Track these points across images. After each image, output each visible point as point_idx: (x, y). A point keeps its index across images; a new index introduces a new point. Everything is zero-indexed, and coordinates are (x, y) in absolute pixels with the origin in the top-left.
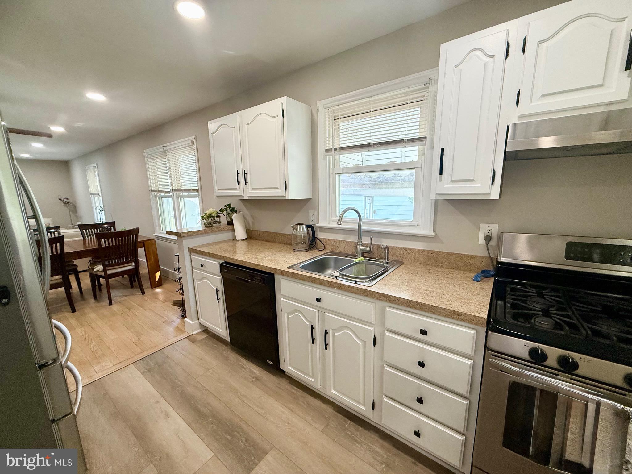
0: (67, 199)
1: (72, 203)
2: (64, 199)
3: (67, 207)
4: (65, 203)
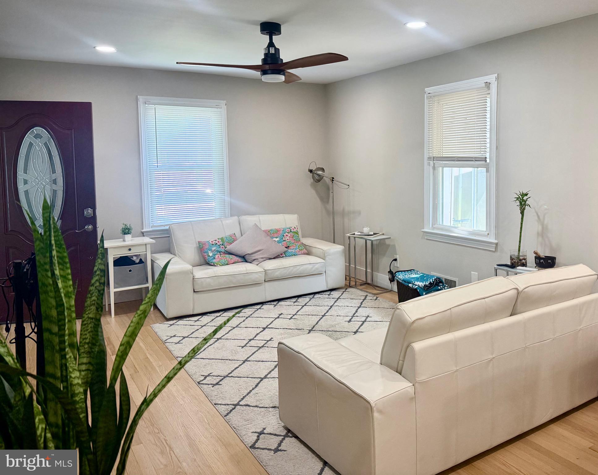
0: (323, 170)
2: (317, 170)
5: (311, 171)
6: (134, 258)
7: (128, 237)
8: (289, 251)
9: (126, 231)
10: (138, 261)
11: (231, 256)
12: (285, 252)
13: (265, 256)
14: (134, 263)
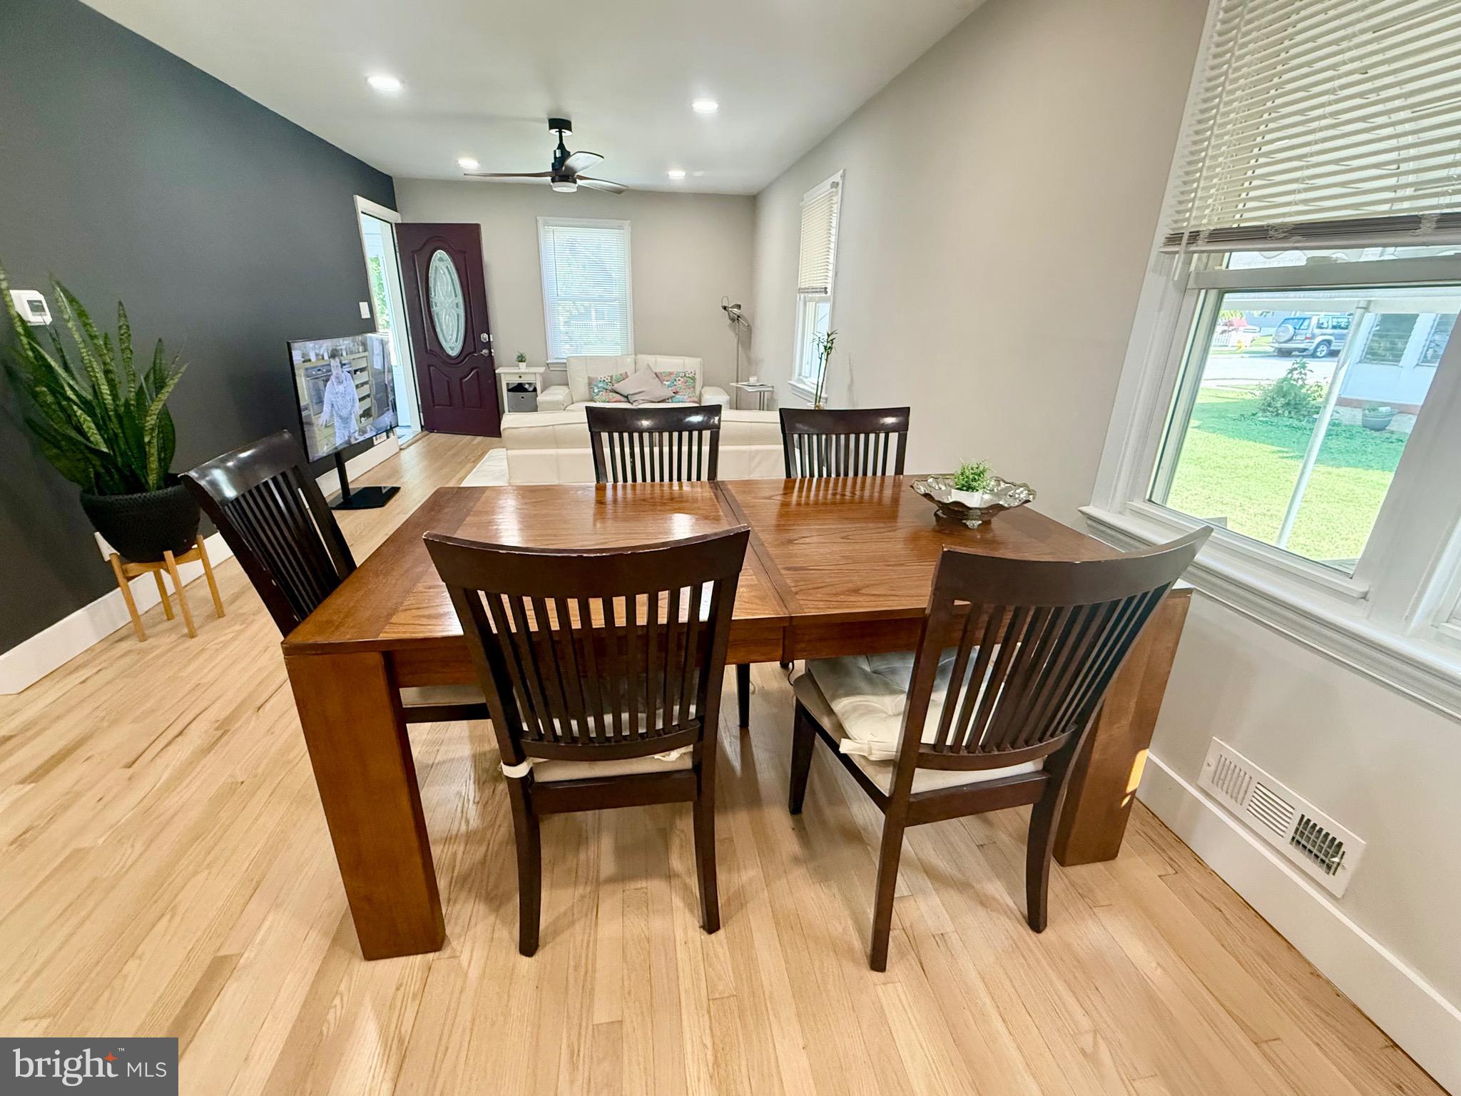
0: (739, 307)
1: (746, 320)
2: (732, 307)
3: (734, 330)
4: (733, 320)
5: (725, 308)
6: (527, 386)
7: (522, 365)
8: (677, 396)
9: (521, 359)
10: (531, 389)
11: (615, 395)
12: (672, 397)
13: (647, 398)
14: (526, 390)
